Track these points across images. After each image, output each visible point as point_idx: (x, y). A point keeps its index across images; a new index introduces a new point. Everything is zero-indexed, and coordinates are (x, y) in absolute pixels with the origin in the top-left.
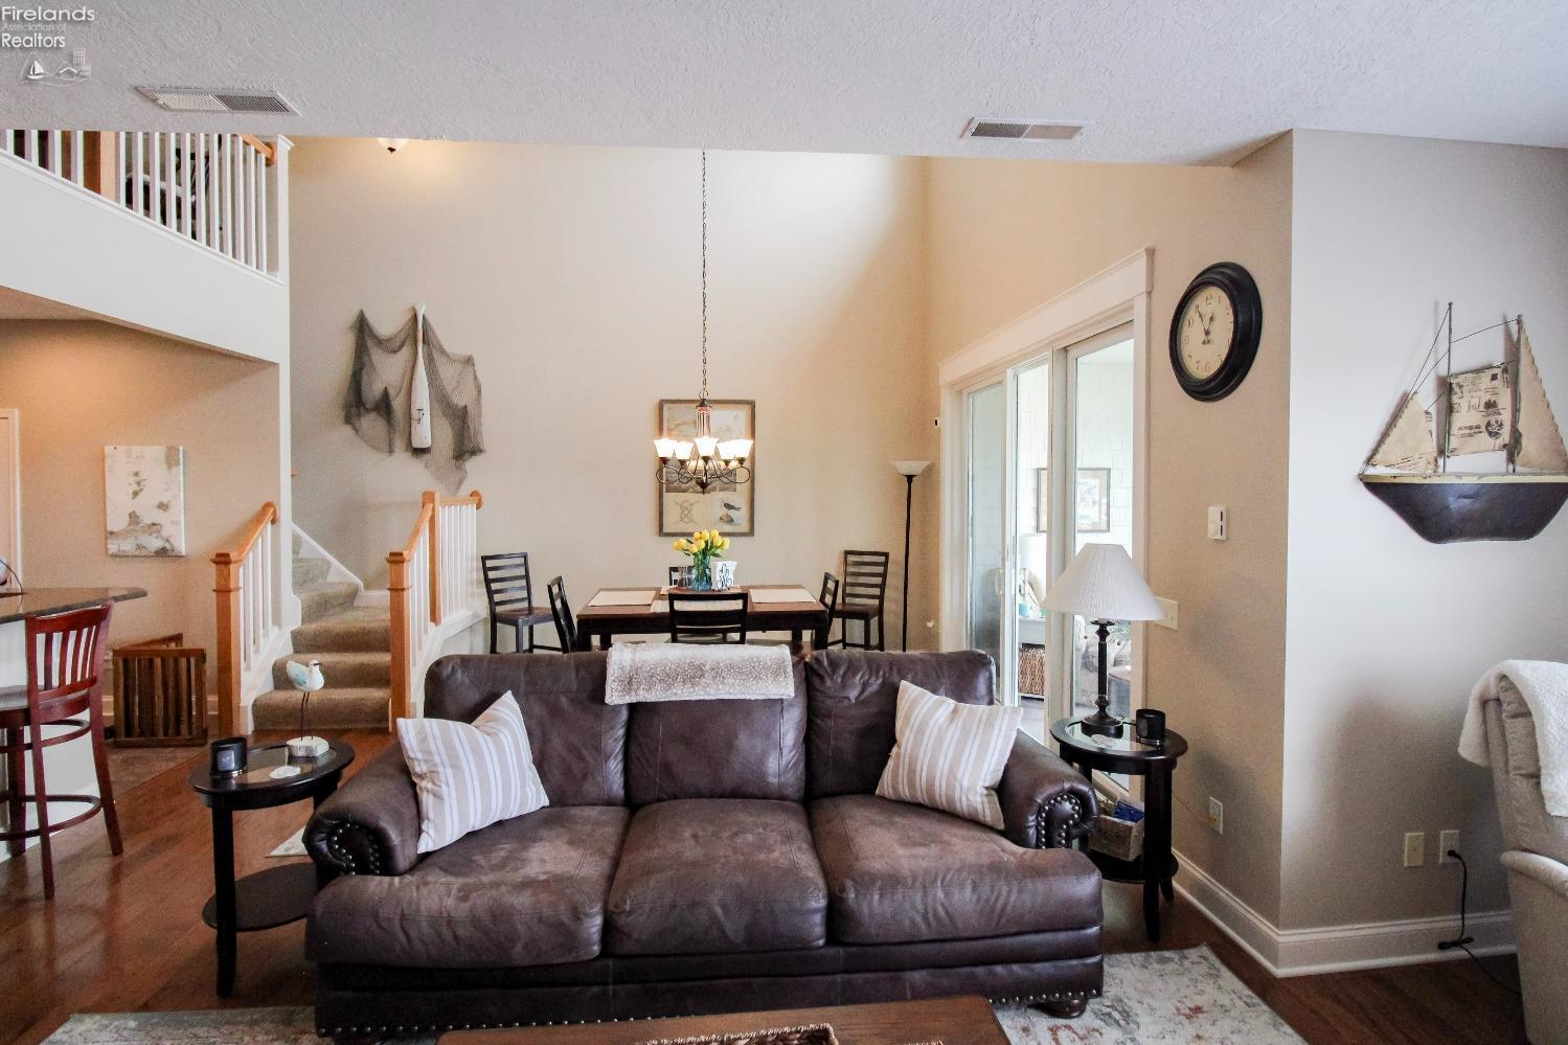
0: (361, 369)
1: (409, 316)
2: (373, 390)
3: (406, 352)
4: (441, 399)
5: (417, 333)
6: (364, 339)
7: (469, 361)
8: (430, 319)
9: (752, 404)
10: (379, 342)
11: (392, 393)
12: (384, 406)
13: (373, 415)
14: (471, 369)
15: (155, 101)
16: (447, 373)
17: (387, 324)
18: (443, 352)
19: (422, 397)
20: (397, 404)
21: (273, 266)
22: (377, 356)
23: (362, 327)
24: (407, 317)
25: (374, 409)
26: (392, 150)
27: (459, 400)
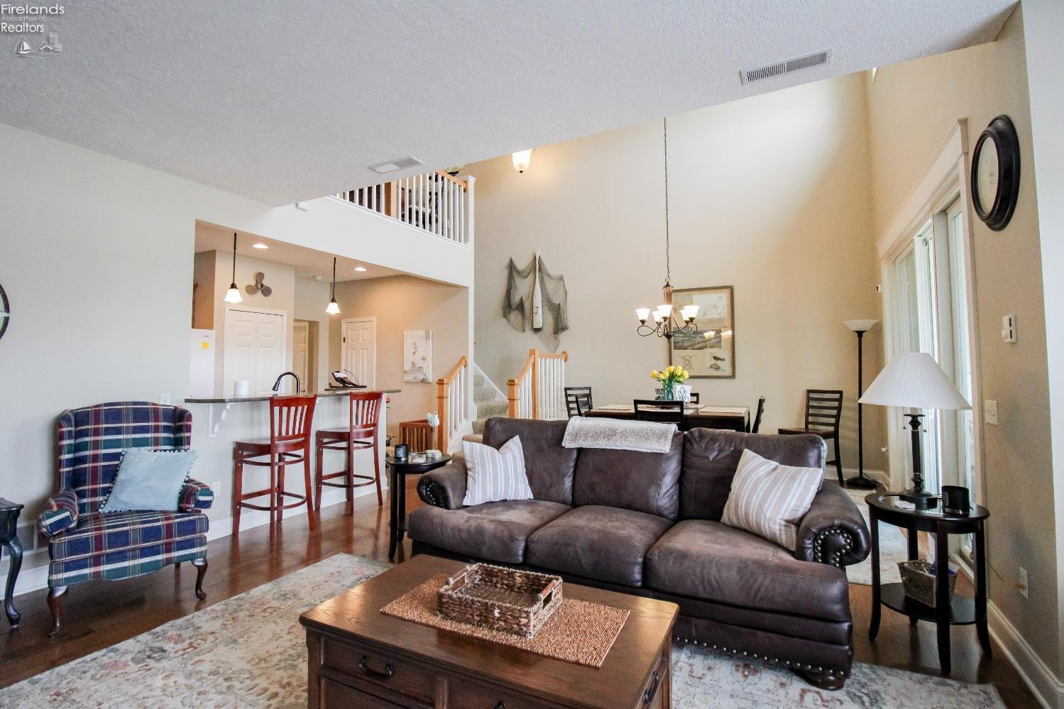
0: (511, 289)
1: (532, 258)
2: (516, 300)
3: (531, 277)
4: (548, 302)
5: (537, 266)
6: (512, 274)
7: (561, 278)
8: (542, 258)
9: (731, 289)
10: (519, 273)
11: (524, 299)
12: (521, 306)
13: (516, 311)
14: (562, 282)
15: (375, 171)
16: (550, 285)
17: (522, 264)
18: (549, 275)
19: (538, 301)
20: (527, 305)
21: (466, 240)
22: (518, 281)
23: (511, 267)
24: (531, 259)
25: (515, 309)
26: (521, 172)
27: (556, 300)
